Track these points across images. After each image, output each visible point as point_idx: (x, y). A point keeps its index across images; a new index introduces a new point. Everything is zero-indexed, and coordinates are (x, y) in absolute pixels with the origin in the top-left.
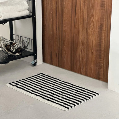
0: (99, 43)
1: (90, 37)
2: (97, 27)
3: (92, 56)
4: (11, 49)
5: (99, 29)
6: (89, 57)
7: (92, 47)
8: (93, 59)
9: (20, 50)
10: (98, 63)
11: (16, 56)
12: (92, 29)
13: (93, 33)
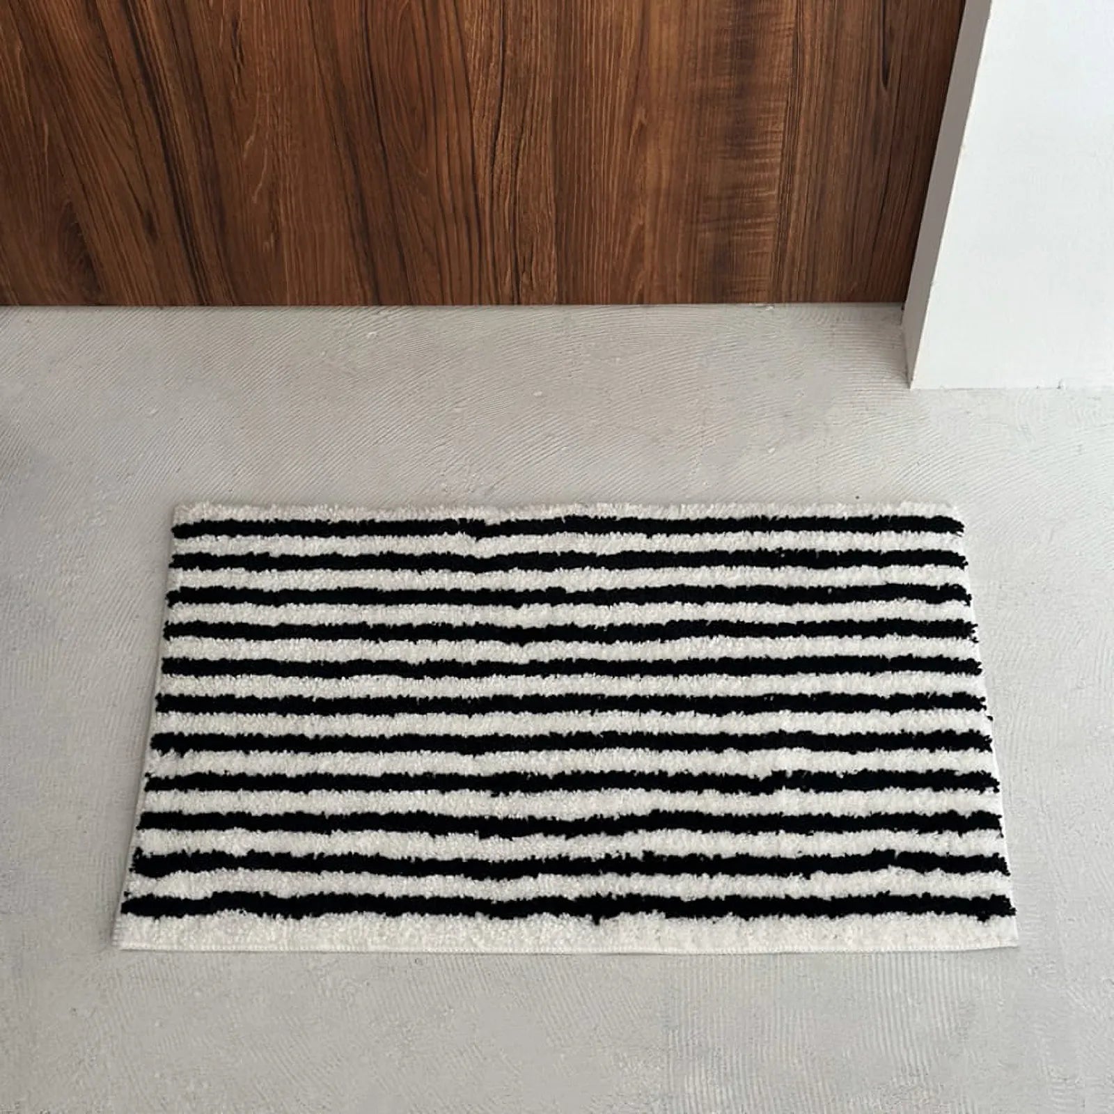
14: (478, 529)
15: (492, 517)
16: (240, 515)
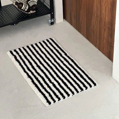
0: (111, 21)
1: (103, 11)
2: (110, 2)
3: (105, 32)
4: (22, 8)
5: (111, 5)
6: (102, 32)
7: (105, 22)
8: (106, 36)
9: (34, 8)
10: (109, 42)
11: (29, 14)
12: (105, 4)
13: (106, 8)
14: (66, 54)
15: (68, 55)
16: (55, 41)
